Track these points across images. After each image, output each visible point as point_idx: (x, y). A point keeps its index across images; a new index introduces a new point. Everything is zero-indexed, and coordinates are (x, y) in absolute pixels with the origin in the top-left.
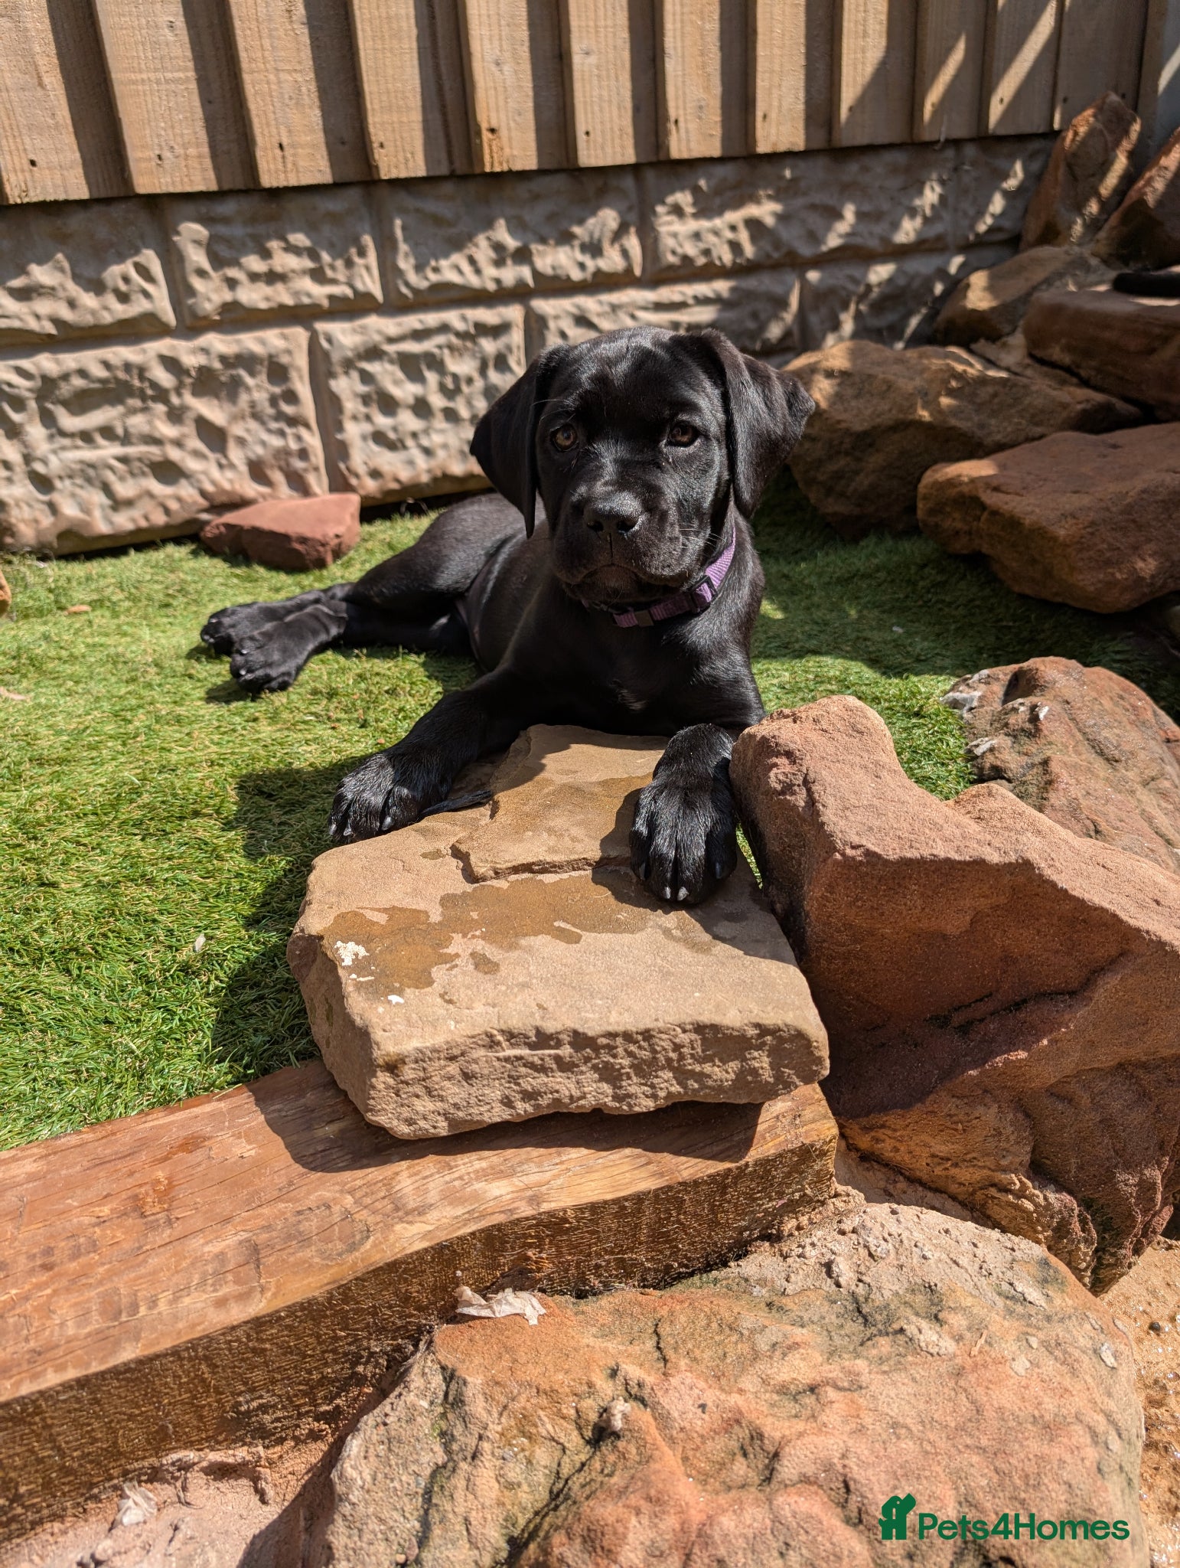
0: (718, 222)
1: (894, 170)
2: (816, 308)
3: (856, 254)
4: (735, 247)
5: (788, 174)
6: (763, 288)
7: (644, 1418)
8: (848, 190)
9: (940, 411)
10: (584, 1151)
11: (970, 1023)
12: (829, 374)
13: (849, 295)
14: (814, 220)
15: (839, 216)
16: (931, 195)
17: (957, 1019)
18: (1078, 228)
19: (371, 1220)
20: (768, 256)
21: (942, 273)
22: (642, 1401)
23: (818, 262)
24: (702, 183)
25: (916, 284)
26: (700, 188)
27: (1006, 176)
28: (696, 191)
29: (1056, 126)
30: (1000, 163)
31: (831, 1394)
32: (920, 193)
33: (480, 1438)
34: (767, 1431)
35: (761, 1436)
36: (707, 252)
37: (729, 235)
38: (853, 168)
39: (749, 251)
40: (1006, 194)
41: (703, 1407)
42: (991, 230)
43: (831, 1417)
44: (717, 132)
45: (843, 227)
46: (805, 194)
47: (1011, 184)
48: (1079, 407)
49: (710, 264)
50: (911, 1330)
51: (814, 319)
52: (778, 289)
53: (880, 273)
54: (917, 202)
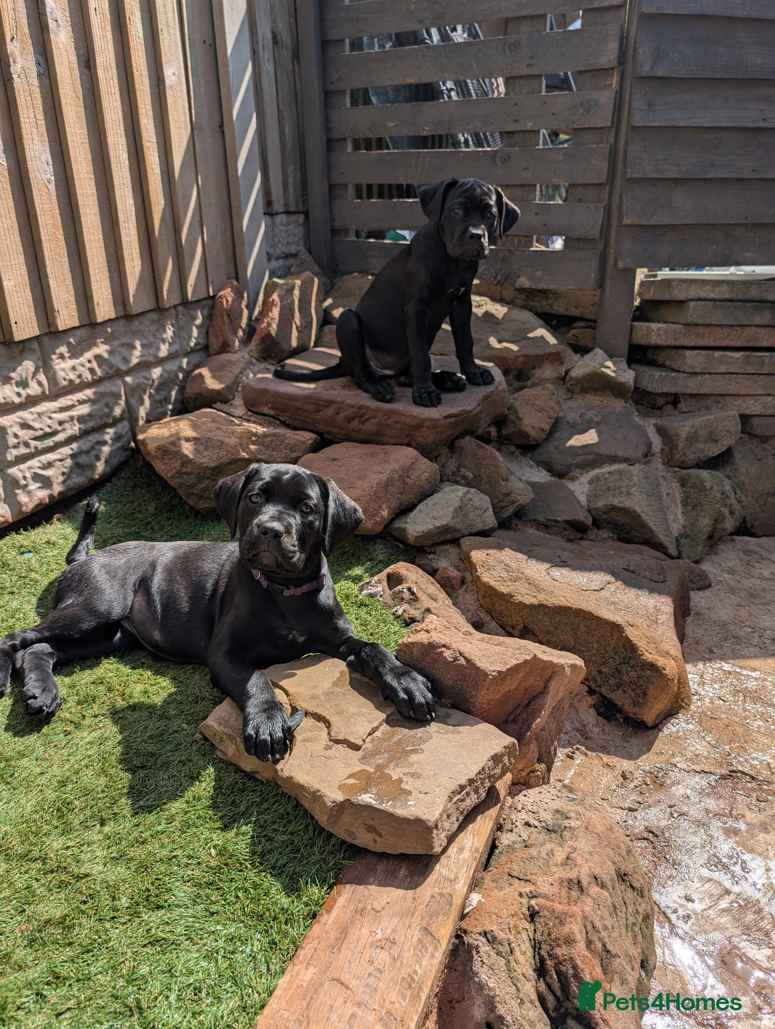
0: (82, 359)
1: (153, 322)
2: (133, 396)
3: (144, 365)
4: (92, 371)
5: (109, 330)
6: (108, 390)
7: (541, 901)
8: (136, 334)
9: (252, 452)
10: (471, 826)
11: (515, 718)
12: (188, 440)
13: (146, 385)
14: (124, 351)
15: (134, 347)
16: (169, 333)
17: (511, 718)
18: (237, 343)
19: (448, 891)
20: (108, 373)
21: (181, 368)
22: (535, 897)
23: (130, 372)
24: (72, 340)
25: (172, 376)
26: (70, 343)
27: (195, 318)
28: (69, 344)
29: (211, 294)
30: (193, 312)
31: (574, 855)
32: (165, 331)
33: (509, 944)
34: (571, 877)
35: (571, 880)
36: (80, 376)
37: (88, 365)
38: (136, 323)
39: (99, 372)
40: (197, 327)
41: (552, 884)
42: (196, 345)
43: (579, 861)
44: (75, 313)
45: (137, 352)
46: (118, 339)
47: (198, 321)
48: (310, 442)
49: (83, 382)
50: (568, 825)
51: (133, 401)
52: (115, 389)
53: (156, 372)
54: (165, 336)
